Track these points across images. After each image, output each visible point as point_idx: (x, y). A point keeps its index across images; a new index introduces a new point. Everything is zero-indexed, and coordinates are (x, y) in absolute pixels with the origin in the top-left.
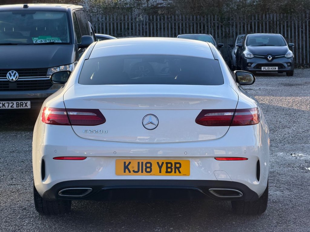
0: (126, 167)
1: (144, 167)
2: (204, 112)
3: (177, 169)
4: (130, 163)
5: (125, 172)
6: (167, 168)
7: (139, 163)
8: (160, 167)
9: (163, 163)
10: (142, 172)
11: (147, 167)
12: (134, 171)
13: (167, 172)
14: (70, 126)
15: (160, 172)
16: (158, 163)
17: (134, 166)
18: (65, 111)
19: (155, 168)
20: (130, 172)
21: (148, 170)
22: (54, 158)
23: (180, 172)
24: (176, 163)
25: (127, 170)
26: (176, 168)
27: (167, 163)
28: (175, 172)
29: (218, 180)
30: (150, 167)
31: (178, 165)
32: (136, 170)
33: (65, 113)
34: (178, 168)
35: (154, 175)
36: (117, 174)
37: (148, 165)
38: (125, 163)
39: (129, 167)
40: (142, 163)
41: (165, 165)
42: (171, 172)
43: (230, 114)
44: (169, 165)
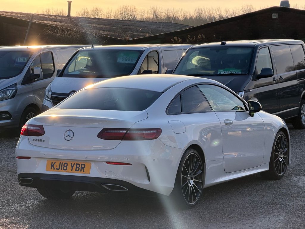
0: (52, 166)
1: (63, 166)
3: (82, 169)
4: (55, 163)
5: (51, 169)
6: (77, 167)
7: (60, 163)
8: (72, 167)
9: (74, 164)
10: (61, 169)
11: (64, 166)
12: (57, 169)
13: (76, 170)
15: (72, 170)
16: (71, 164)
17: (57, 165)
19: (69, 167)
20: (54, 169)
23: (84, 171)
24: (82, 165)
25: (52, 167)
26: (82, 168)
27: (77, 164)
28: (81, 171)
29: (108, 178)
30: (66, 167)
31: (83, 166)
32: (58, 168)
34: (83, 168)
35: (68, 172)
36: (47, 170)
37: (66, 165)
38: (52, 162)
39: (54, 165)
40: (62, 163)
42: (78, 171)
43: (124, 132)
44: (78, 166)
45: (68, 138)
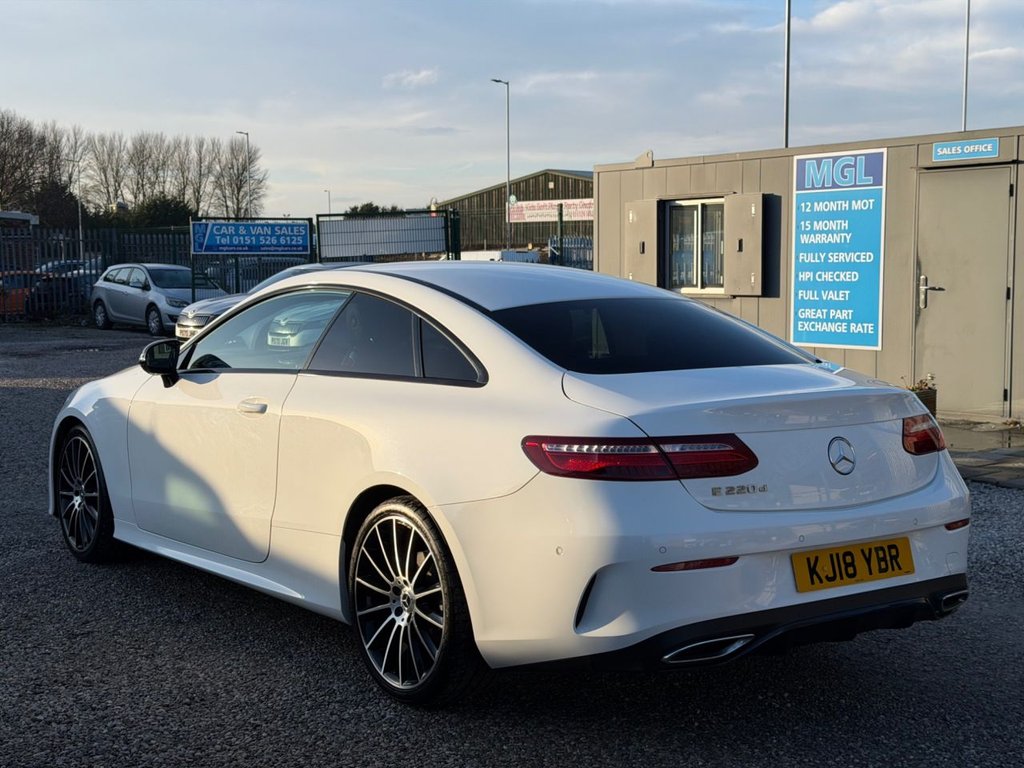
0: (813, 571)
1: (843, 566)
3: (894, 561)
4: (817, 559)
5: (813, 582)
6: (880, 560)
7: (831, 556)
8: (868, 561)
9: (870, 551)
10: (842, 578)
11: (847, 565)
12: (827, 578)
14: (677, 482)
15: (871, 573)
16: (863, 553)
18: (650, 444)
19: (861, 564)
20: (821, 580)
21: (851, 570)
22: (653, 569)
23: (900, 568)
24: (890, 548)
25: (815, 577)
26: (891, 558)
27: (877, 549)
28: (893, 569)
30: (852, 564)
31: (894, 552)
32: (831, 575)
33: (654, 450)
34: (896, 558)
35: (862, 581)
36: (798, 589)
37: (849, 559)
38: (808, 561)
39: (818, 569)
40: (837, 555)
41: (874, 555)
42: (886, 570)
44: (881, 554)
45: (844, 466)
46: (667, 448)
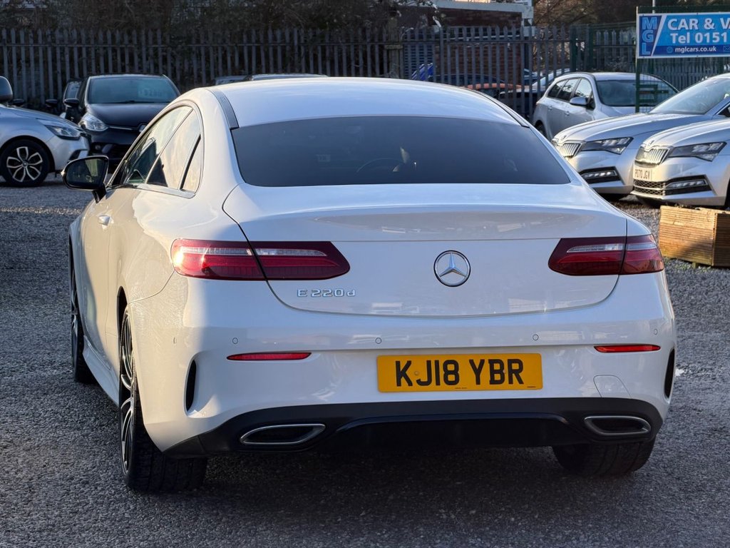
0: (401, 374)
1: (442, 373)
2: (565, 243)
3: (514, 375)
4: (409, 363)
5: (399, 384)
6: (493, 372)
7: (429, 363)
8: (478, 372)
9: (482, 362)
10: (438, 383)
11: (447, 373)
12: (419, 382)
13: (493, 382)
14: (265, 282)
15: (478, 382)
16: (472, 362)
17: (418, 371)
18: (247, 248)
19: (466, 373)
20: (410, 384)
21: (451, 378)
22: (229, 358)
23: (521, 382)
24: (511, 362)
25: (403, 380)
26: (511, 371)
27: (492, 362)
28: (511, 382)
29: (603, 396)
30: (455, 372)
31: (516, 366)
32: (425, 379)
33: (249, 252)
34: (517, 372)
35: (464, 389)
36: (382, 389)
37: (451, 368)
38: (398, 364)
39: (409, 373)
40: (437, 363)
41: (486, 367)
42: (501, 381)
43: (617, 247)
44: (497, 367)
45: (452, 278)
46: (262, 252)
